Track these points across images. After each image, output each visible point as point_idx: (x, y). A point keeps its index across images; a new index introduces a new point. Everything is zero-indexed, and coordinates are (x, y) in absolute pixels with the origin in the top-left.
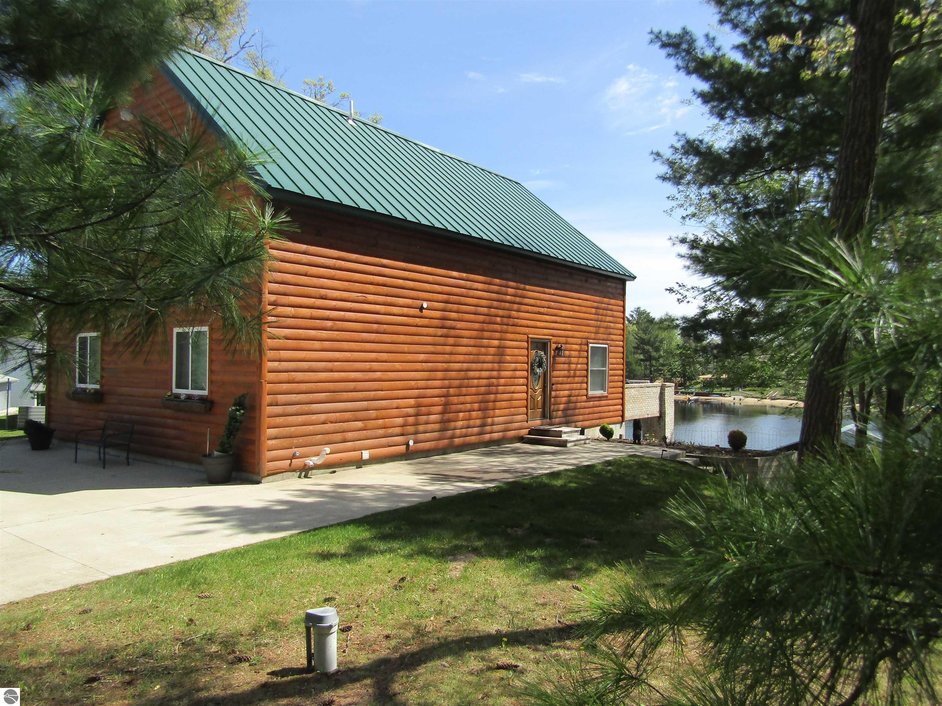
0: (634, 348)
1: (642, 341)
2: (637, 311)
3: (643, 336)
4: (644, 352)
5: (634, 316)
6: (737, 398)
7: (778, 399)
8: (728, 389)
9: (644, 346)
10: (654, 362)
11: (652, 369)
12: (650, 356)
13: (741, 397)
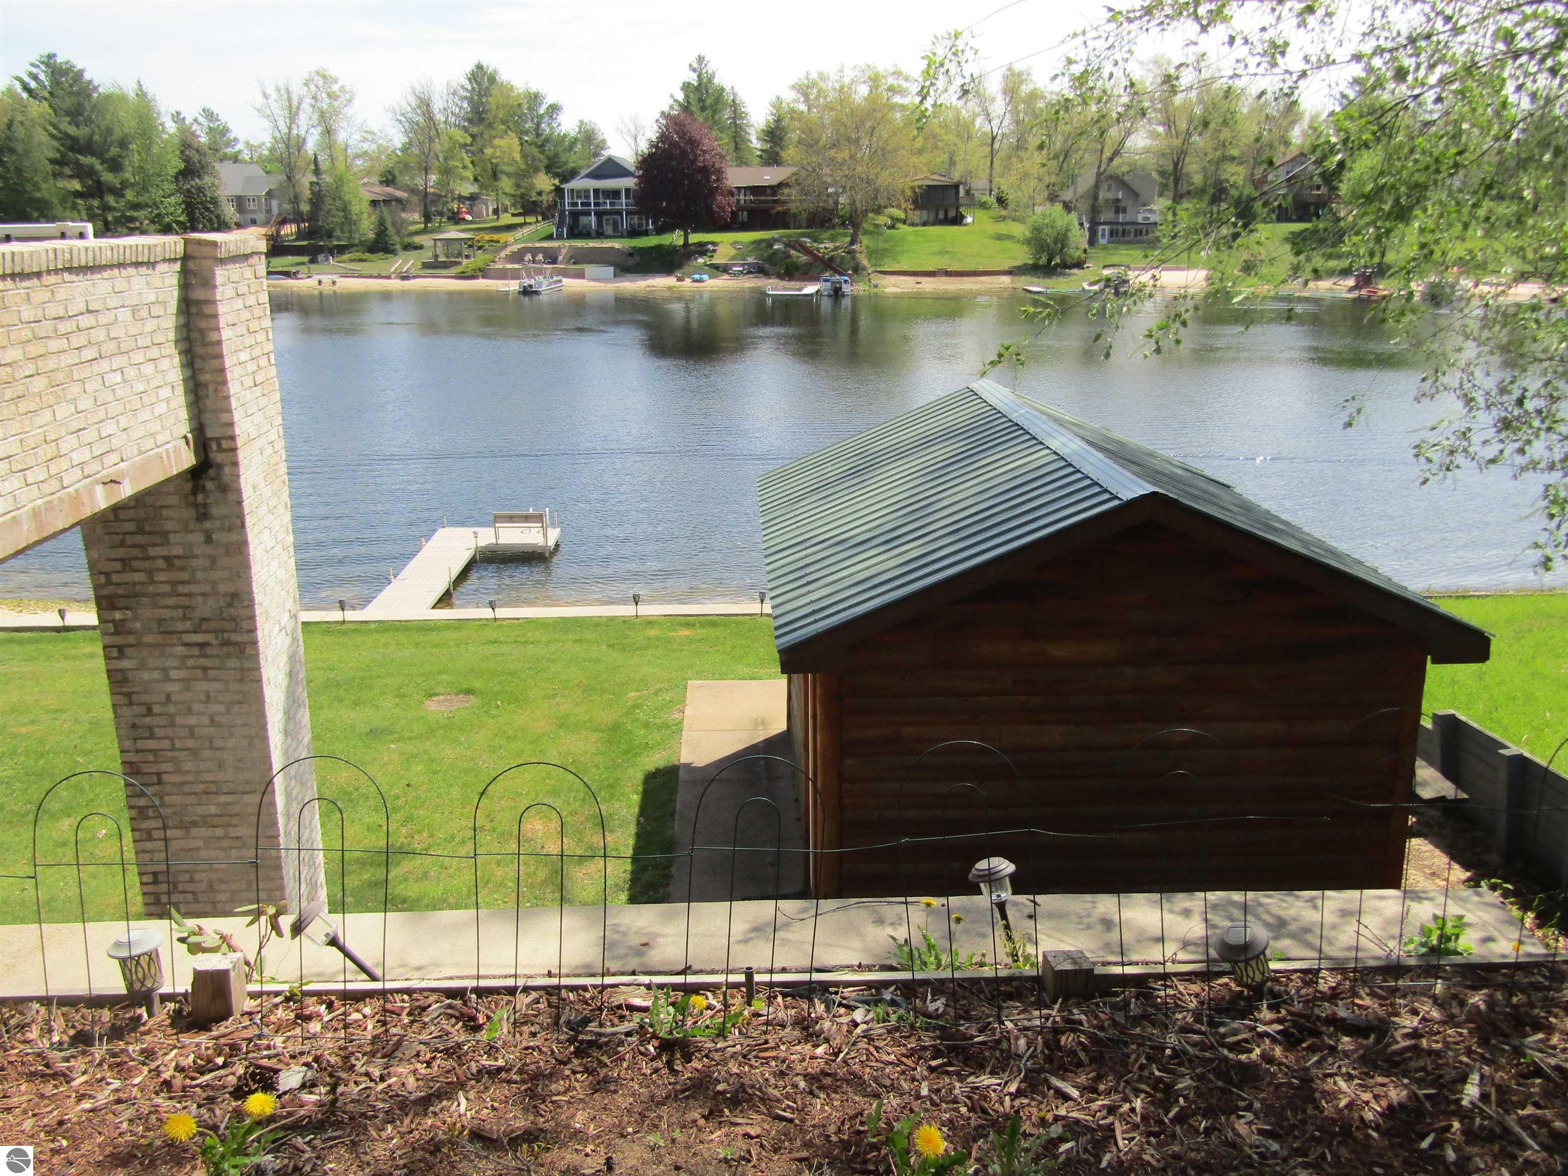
0: (53, 161)
1: (70, 144)
2: (47, 65)
3: (72, 130)
4: (82, 173)
5: (42, 76)
6: (327, 279)
7: (414, 277)
8: (305, 259)
9: (80, 157)
10: (111, 200)
11: (110, 218)
12: (99, 183)
13: (335, 277)
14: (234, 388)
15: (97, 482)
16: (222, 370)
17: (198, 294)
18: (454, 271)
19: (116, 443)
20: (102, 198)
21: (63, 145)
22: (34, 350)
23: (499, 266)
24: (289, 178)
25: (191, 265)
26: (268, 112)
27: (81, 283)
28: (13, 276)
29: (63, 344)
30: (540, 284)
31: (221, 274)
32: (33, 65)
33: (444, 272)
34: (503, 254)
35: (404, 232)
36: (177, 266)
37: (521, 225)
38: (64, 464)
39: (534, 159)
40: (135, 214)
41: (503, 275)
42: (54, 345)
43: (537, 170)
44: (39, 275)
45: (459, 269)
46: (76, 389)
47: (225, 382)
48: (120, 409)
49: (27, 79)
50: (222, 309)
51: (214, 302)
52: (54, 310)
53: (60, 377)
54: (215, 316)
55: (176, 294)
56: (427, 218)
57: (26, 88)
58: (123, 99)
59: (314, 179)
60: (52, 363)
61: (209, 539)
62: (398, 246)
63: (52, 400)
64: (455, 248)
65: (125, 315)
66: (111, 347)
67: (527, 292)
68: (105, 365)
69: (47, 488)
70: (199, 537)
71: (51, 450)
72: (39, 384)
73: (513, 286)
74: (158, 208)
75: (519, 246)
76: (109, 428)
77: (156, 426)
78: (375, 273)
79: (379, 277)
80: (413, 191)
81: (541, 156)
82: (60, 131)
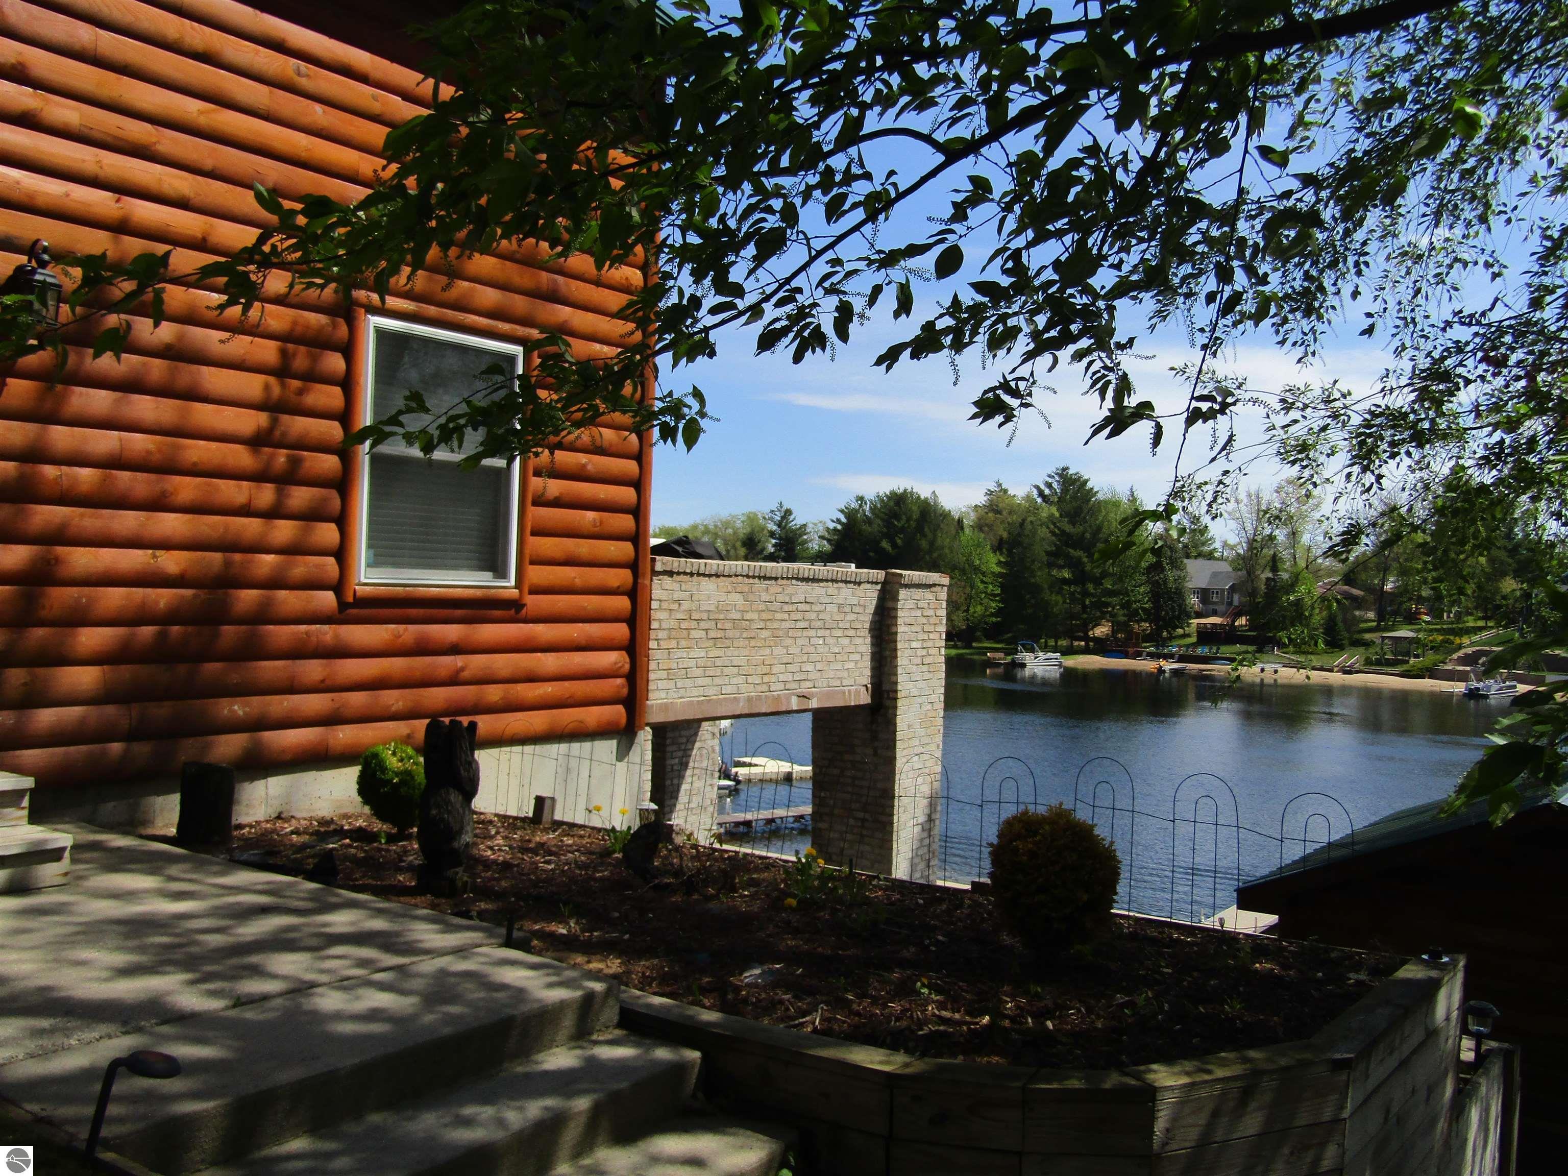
0: (1048, 553)
1: (1065, 539)
2: (1060, 475)
3: (1068, 528)
4: (1074, 564)
5: (1055, 485)
6: (1269, 668)
7: (1357, 672)
8: (1251, 648)
9: (1072, 551)
10: (1090, 587)
11: (1087, 602)
12: (1083, 572)
13: (1276, 666)
14: (900, 661)
15: (794, 694)
16: (896, 650)
17: (890, 604)
18: (1399, 669)
19: (811, 676)
20: (1084, 585)
21: (1059, 540)
22: (765, 616)
23: (1449, 667)
24: (1249, 573)
25: (888, 587)
26: (1238, 515)
27: (804, 587)
28: (760, 577)
29: (786, 616)
30: (1489, 688)
31: (903, 593)
32: (1049, 476)
33: (1389, 669)
34: (1455, 656)
35: (1354, 628)
36: (879, 587)
37: (1481, 629)
38: (773, 679)
39: (1502, 563)
40: (1109, 600)
41: (1450, 676)
42: (778, 616)
43: (1504, 574)
44: (776, 579)
45: (1405, 667)
46: (789, 641)
47: (896, 657)
48: (819, 659)
49: (1042, 487)
50: (900, 613)
51: (896, 609)
52: (781, 598)
53: (781, 633)
54: (896, 617)
55: (874, 602)
56: (1381, 617)
57: (1041, 494)
58: (1116, 504)
59: (1270, 575)
60: (776, 625)
61: (875, 754)
62: (1346, 642)
63: (772, 644)
64: (1405, 645)
65: (832, 608)
66: (819, 624)
67: (1473, 694)
68: (812, 633)
69: (759, 688)
70: (869, 751)
71: (766, 669)
72: (765, 634)
73: (1459, 688)
74: (1128, 596)
75: (1474, 649)
76: (809, 667)
77: (845, 674)
78: (1318, 665)
79: (1322, 669)
80: (1369, 589)
81: (1510, 561)
82: (1059, 529)
